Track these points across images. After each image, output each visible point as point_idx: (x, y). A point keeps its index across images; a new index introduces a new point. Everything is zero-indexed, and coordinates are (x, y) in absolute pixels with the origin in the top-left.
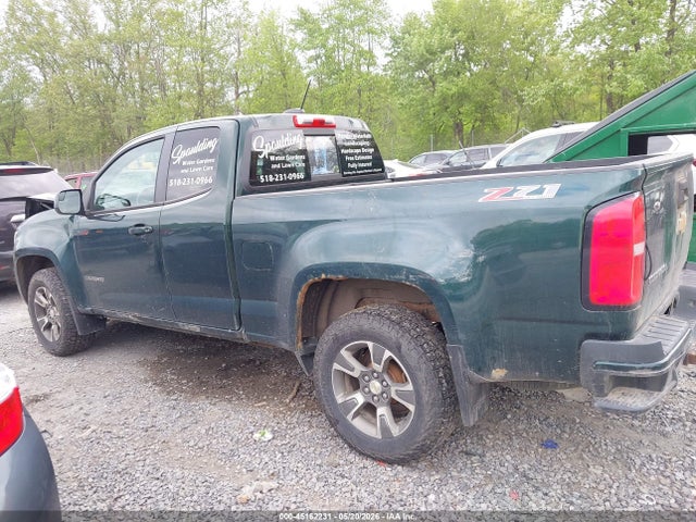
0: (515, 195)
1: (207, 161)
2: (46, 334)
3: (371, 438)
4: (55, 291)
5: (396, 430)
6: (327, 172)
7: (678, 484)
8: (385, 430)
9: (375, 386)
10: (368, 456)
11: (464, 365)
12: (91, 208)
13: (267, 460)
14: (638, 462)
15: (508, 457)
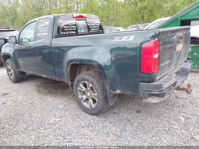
0: (122, 39)
1: (46, 28)
2: (11, 77)
3: (87, 108)
4: (12, 65)
5: (93, 106)
6: (84, 31)
7: (171, 124)
8: (91, 106)
9: (89, 94)
10: (87, 113)
11: (109, 89)
12: (18, 41)
13: (60, 113)
14: (162, 118)
15: (126, 115)
